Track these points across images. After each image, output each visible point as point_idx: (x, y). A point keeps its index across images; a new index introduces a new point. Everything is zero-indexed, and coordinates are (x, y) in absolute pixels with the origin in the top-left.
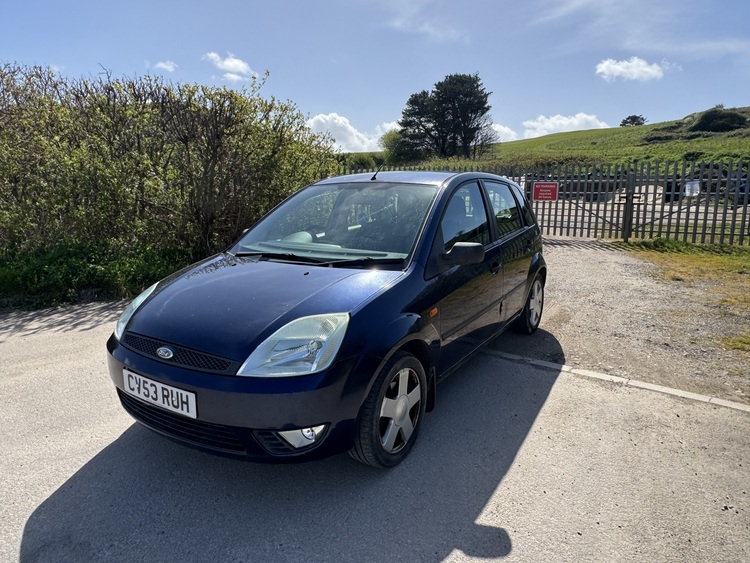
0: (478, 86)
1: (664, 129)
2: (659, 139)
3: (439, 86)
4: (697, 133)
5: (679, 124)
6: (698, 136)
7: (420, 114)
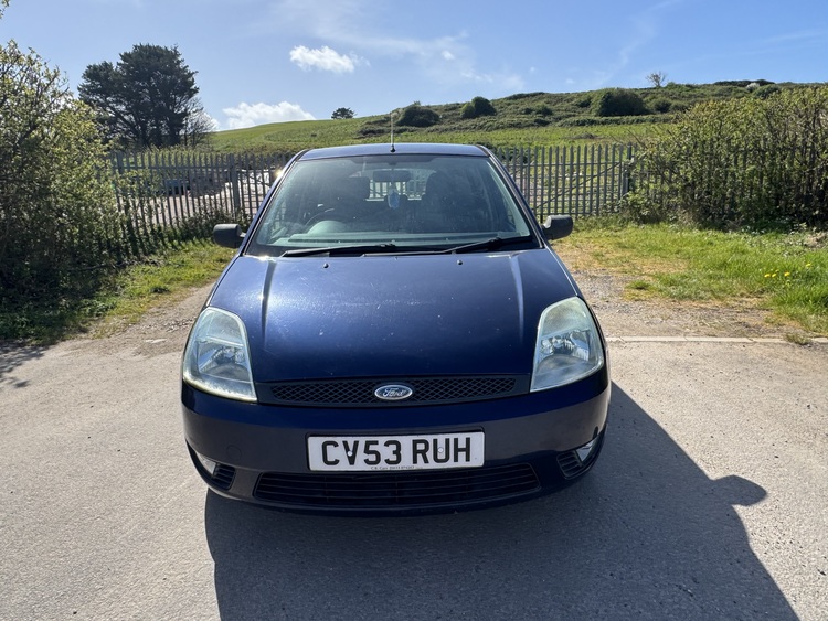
0: (179, 62)
1: (375, 123)
2: (373, 132)
3: (126, 57)
4: (404, 127)
5: (387, 119)
6: (405, 130)
7: (104, 92)
